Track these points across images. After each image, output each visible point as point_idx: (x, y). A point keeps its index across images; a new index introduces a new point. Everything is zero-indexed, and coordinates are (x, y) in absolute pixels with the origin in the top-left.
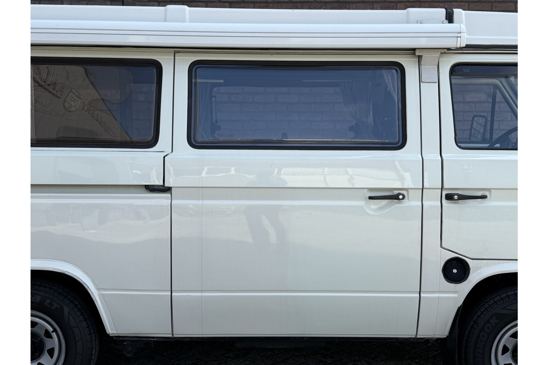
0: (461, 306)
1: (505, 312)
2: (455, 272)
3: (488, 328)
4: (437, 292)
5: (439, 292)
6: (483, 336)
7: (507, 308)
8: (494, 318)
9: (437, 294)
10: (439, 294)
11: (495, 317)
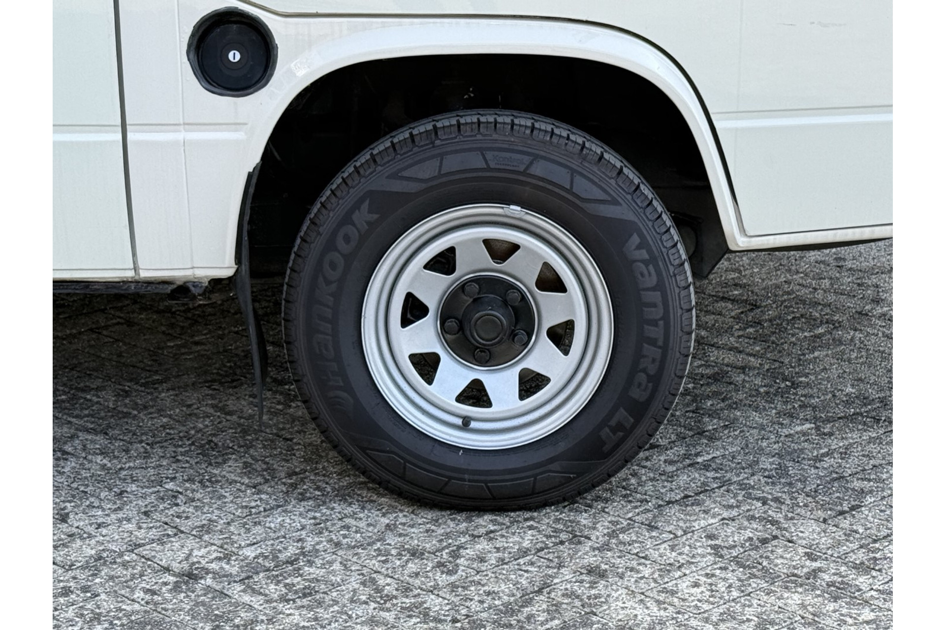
0: (254, 169)
1: (397, 186)
2: (234, 59)
3: (347, 239)
4: (179, 125)
5: (184, 124)
6: (333, 266)
7: (405, 174)
8: (365, 205)
9: (180, 131)
10: (186, 131)
11: (367, 202)
